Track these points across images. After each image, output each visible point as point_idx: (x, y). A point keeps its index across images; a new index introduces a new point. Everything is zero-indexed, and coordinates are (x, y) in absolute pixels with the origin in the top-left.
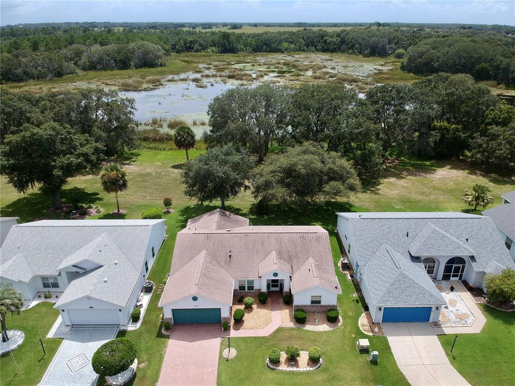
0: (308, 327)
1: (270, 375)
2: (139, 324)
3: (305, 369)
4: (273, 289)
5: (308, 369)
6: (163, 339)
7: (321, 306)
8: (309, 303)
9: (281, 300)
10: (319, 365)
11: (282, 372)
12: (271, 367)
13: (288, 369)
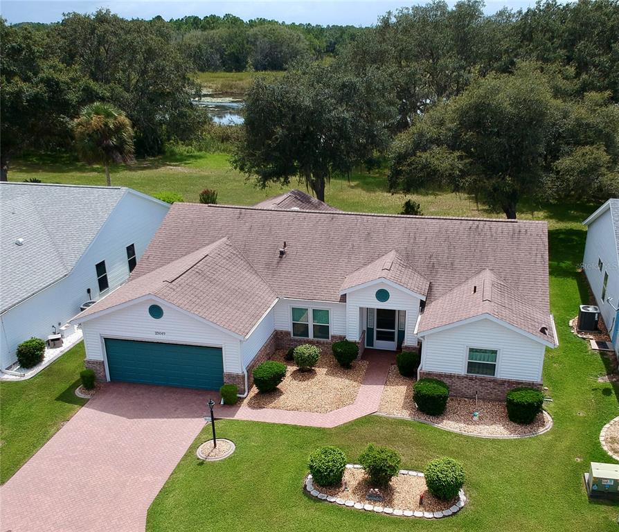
0: (449, 425)
1: (304, 512)
2: (30, 374)
3: (408, 513)
4: (380, 345)
5: (418, 514)
6: (68, 405)
7: (495, 381)
8: (461, 370)
9: (394, 368)
10: (454, 509)
12: (314, 493)
13: (358, 506)
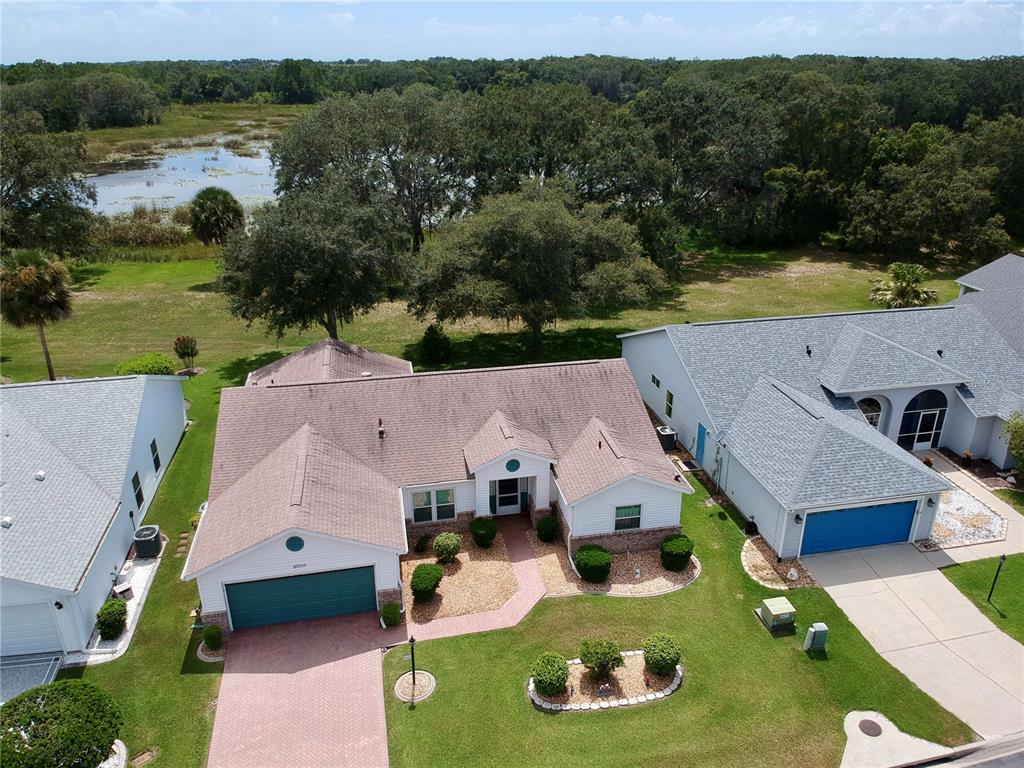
0: (618, 590)
1: (548, 729)
2: (122, 646)
3: (642, 699)
4: (503, 510)
5: (651, 697)
6: (203, 677)
7: (641, 533)
8: (608, 528)
9: (531, 535)
10: (677, 681)
11: (580, 715)
12: (546, 705)
13: (595, 706)
